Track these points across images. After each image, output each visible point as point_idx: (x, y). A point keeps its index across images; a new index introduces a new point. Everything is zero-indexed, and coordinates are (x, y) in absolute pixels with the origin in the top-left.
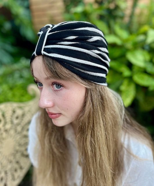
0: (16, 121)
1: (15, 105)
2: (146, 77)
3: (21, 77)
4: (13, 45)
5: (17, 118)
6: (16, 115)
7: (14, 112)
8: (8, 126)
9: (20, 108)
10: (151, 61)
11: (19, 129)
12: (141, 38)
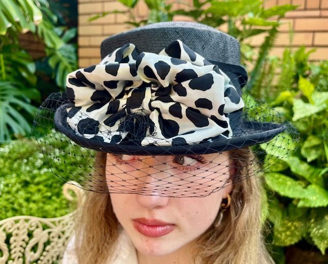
5: (34, 249)
6: (32, 242)
7: (30, 235)
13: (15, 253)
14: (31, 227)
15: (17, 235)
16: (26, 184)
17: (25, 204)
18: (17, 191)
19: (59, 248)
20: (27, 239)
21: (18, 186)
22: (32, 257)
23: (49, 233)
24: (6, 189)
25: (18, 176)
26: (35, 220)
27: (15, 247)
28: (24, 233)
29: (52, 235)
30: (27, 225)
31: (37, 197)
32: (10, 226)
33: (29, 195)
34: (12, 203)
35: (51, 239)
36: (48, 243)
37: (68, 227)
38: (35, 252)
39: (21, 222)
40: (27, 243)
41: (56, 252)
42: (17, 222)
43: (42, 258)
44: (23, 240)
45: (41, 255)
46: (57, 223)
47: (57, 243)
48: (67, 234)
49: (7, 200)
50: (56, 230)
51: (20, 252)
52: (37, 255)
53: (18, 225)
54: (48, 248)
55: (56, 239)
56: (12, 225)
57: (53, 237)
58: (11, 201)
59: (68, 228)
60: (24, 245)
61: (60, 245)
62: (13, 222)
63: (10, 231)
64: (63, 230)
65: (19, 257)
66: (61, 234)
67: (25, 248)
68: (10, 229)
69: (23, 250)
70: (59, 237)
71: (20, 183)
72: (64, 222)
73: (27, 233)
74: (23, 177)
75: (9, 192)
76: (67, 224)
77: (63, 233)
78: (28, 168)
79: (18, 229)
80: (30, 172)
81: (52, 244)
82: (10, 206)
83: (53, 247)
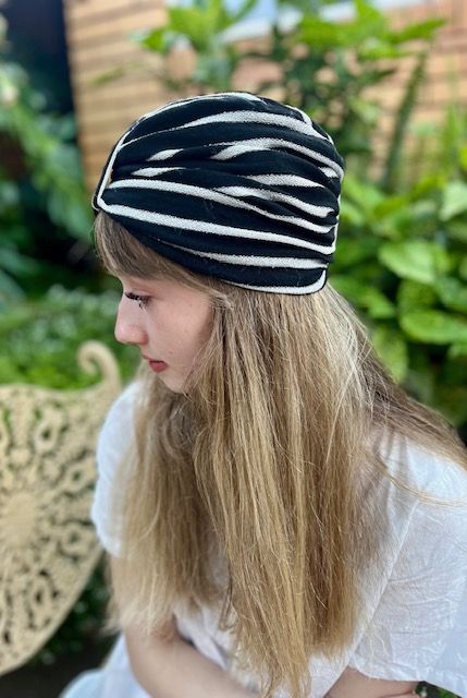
0: (42, 446)
1: (42, 394)
2: (439, 319)
3: (53, 336)
4: (23, 251)
5: (46, 435)
6: (42, 426)
7: (38, 414)
8: (20, 456)
9: (58, 406)
10: (454, 274)
11: (52, 469)
12: (424, 208)
36: (64, 429)
38: (48, 440)
52: (50, 446)
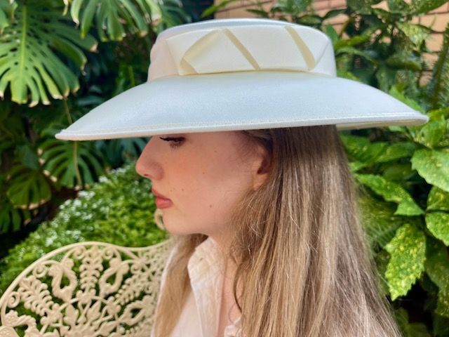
6: (108, 273)
7: (106, 265)
13: (85, 282)
14: (107, 255)
15: (88, 263)
16: (133, 208)
17: (127, 230)
18: (123, 215)
19: (143, 282)
20: (101, 268)
21: (124, 210)
22: (107, 289)
23: (130, 265)
24: (112, 212)
25: (126, 198)
26: (111, 248)
27: (86, 276)
28: (97, 262)
29: (133, 267)
30: (102, 252)
31: (141, 223)
32: (79, 252)
33: (133, 221)
34: (116, 228)
35: (133, 272)
36: (129, 275)
37: (154, 260)
38: (112, 284)
39: (93, 248)
40: (102, 273)
41: (139, 286)
42: (88, 248)
43: (121, 291)
44: (97, 269)
45: (120, 288)
46: (140, 254)
47: (140, 277)
48: (153, 268)
49: (111, 224)
50: (138, 262)
51: (92, 282)
52: (114, 288)
53: (90, 251)
54: (128, 281)
55: (139, 272)
56: (82, 250)
57: (135, 270)
58: (115, 225)
59: (155, 262)
60: (98, 275)
61: (145, 279)
62: (83, 247)
63: (80, 258)
64: (148, 262)
65: (91, 288)
66: (146, 268)
67: (98, 278)
68: (79, 255)
69: (96, 280)
70: (143, 270)
71: (127, 207)
72: (150, 254)
73: (101, 261)
74: (131, 201)
75: (114, 216)
76: (153, 257)
77: (149, 266)
78: (138, 191)
79: (90, 256)
80: (139, 195)
81: (134, 277)
82: (112, 231)
83: (135, 281)
